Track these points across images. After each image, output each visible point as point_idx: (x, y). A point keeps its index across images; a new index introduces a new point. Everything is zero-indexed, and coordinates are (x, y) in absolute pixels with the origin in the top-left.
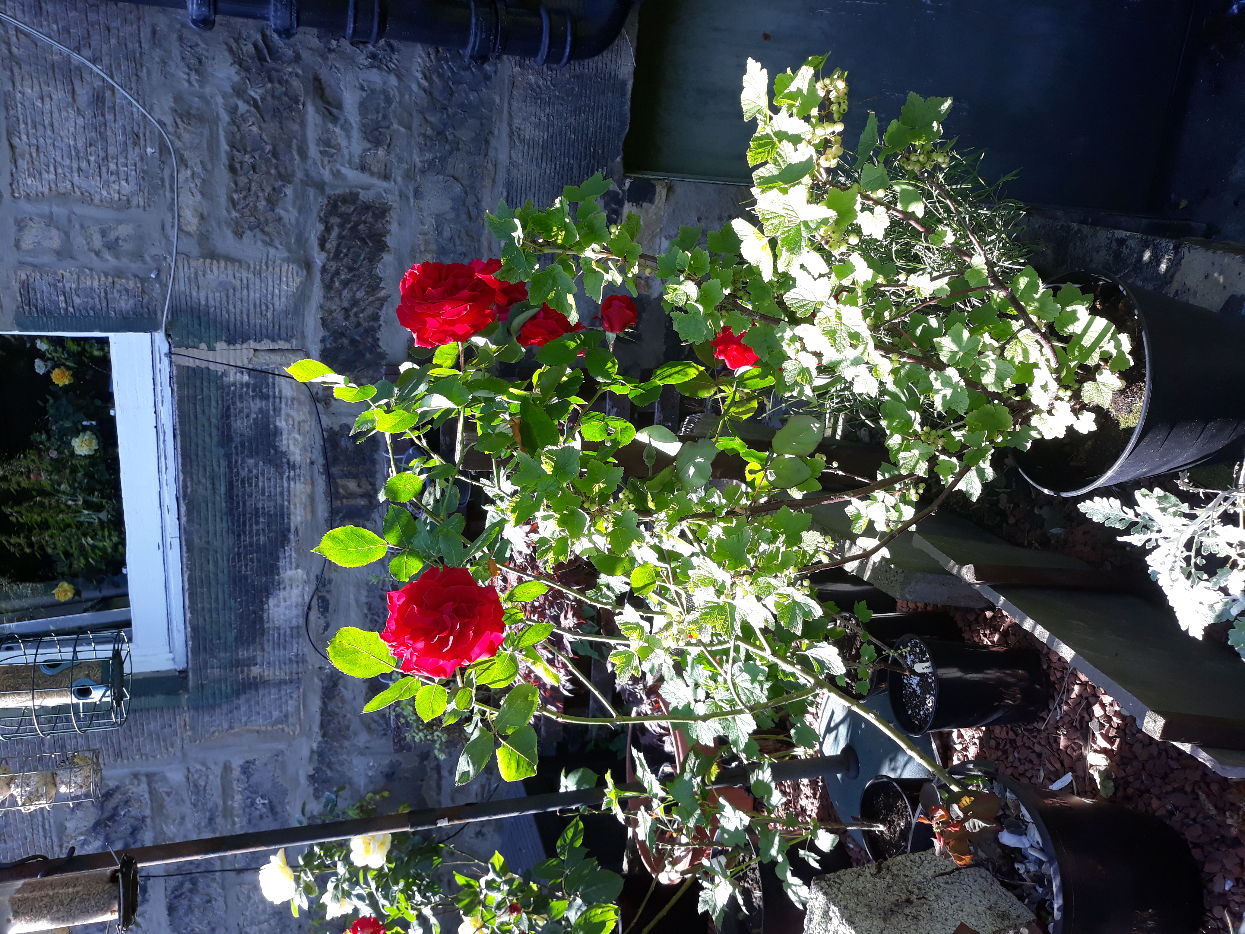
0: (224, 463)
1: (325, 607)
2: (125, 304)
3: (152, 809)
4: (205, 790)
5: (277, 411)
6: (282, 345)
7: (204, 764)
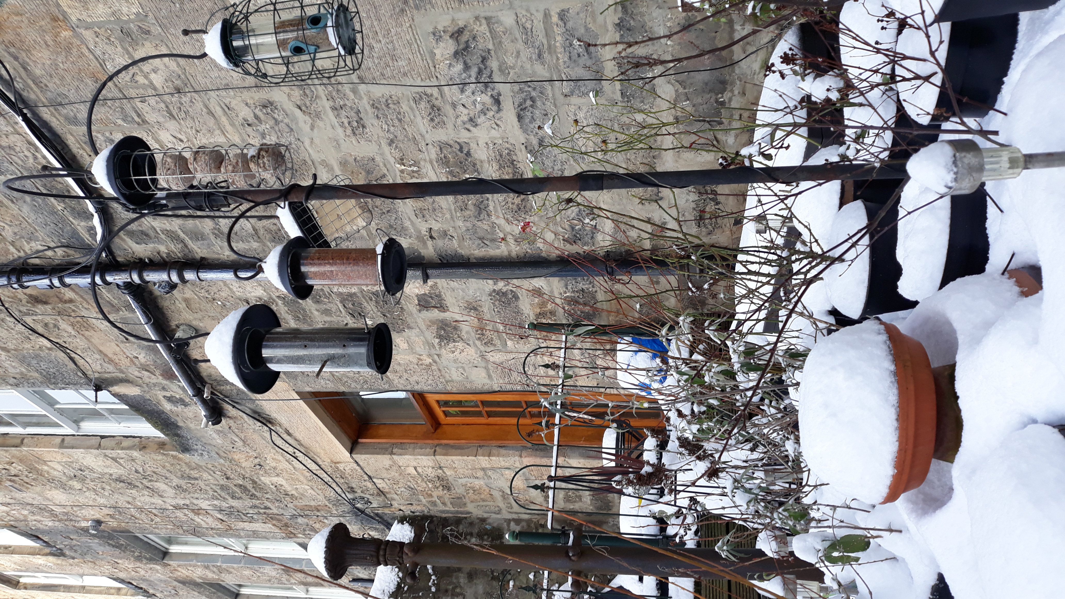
3: (494, 44)
4: (532, 32)
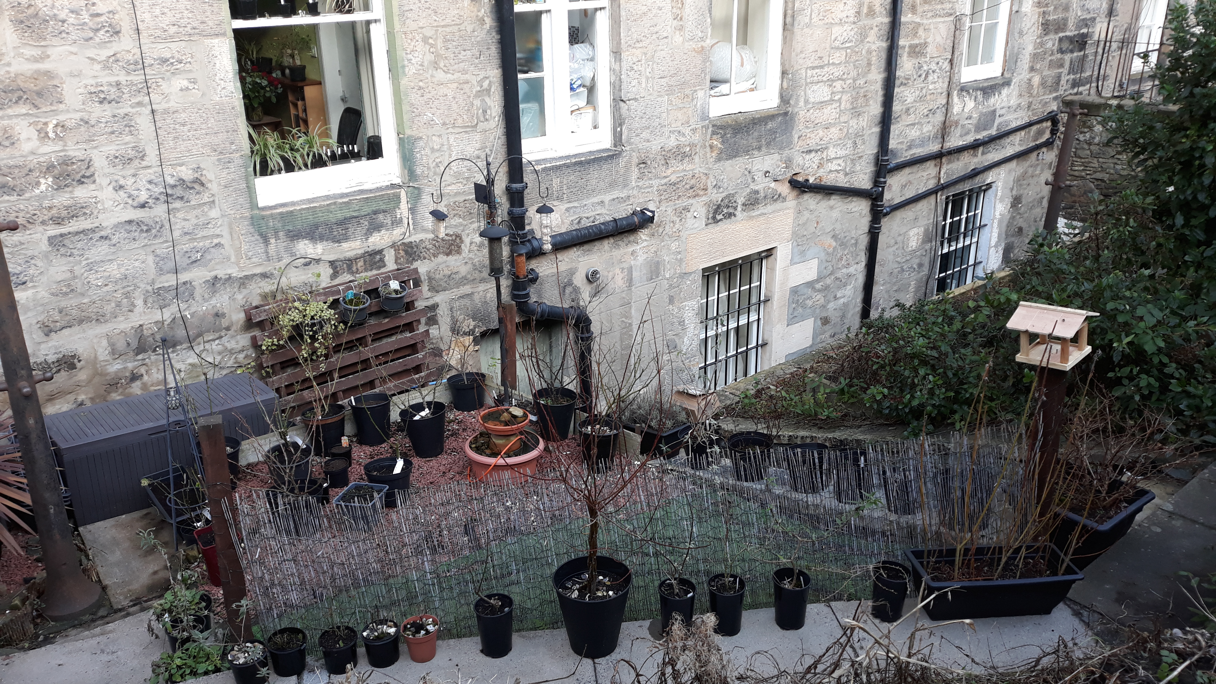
0: (366, 213)
1: (306, 264)
2: (419, 171)
5: (387, 230)
6: (411, 227)
7: (221, 225)
